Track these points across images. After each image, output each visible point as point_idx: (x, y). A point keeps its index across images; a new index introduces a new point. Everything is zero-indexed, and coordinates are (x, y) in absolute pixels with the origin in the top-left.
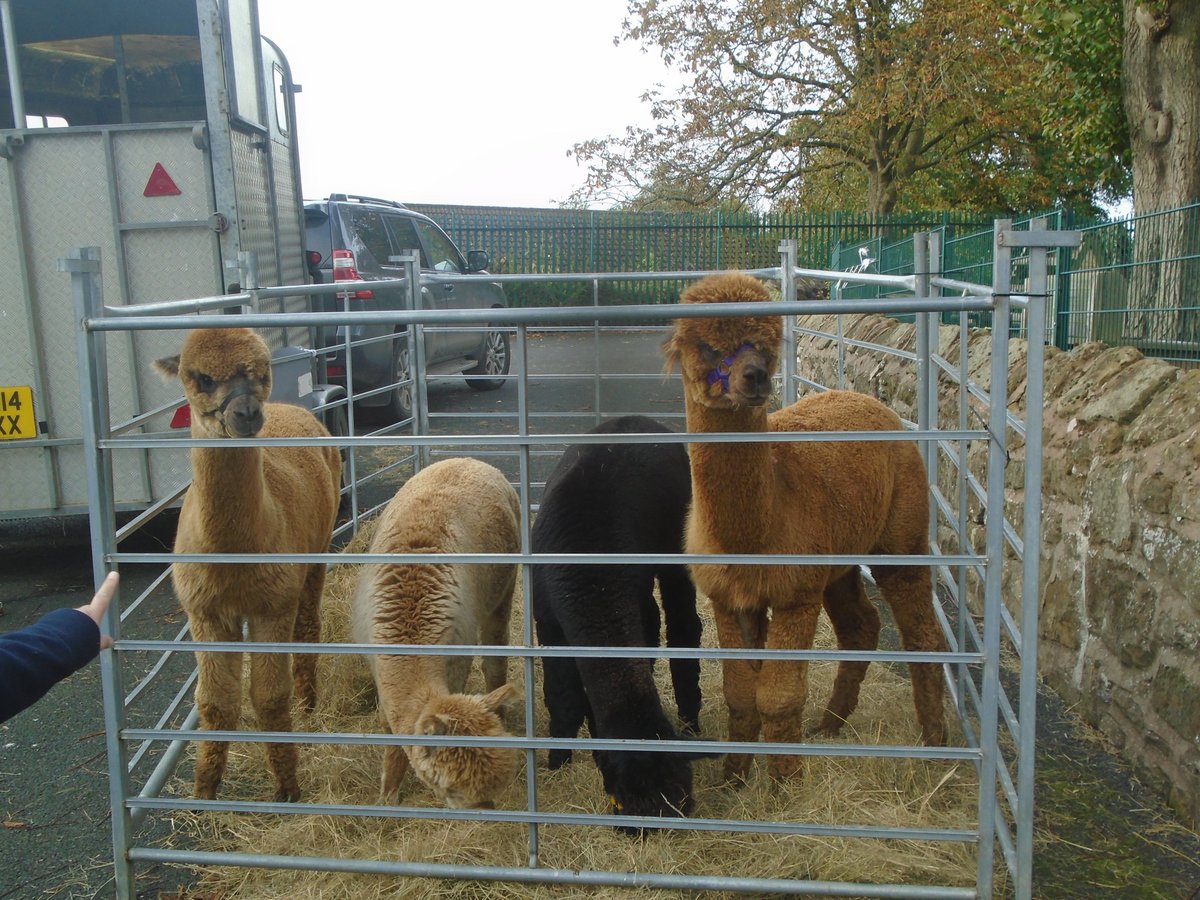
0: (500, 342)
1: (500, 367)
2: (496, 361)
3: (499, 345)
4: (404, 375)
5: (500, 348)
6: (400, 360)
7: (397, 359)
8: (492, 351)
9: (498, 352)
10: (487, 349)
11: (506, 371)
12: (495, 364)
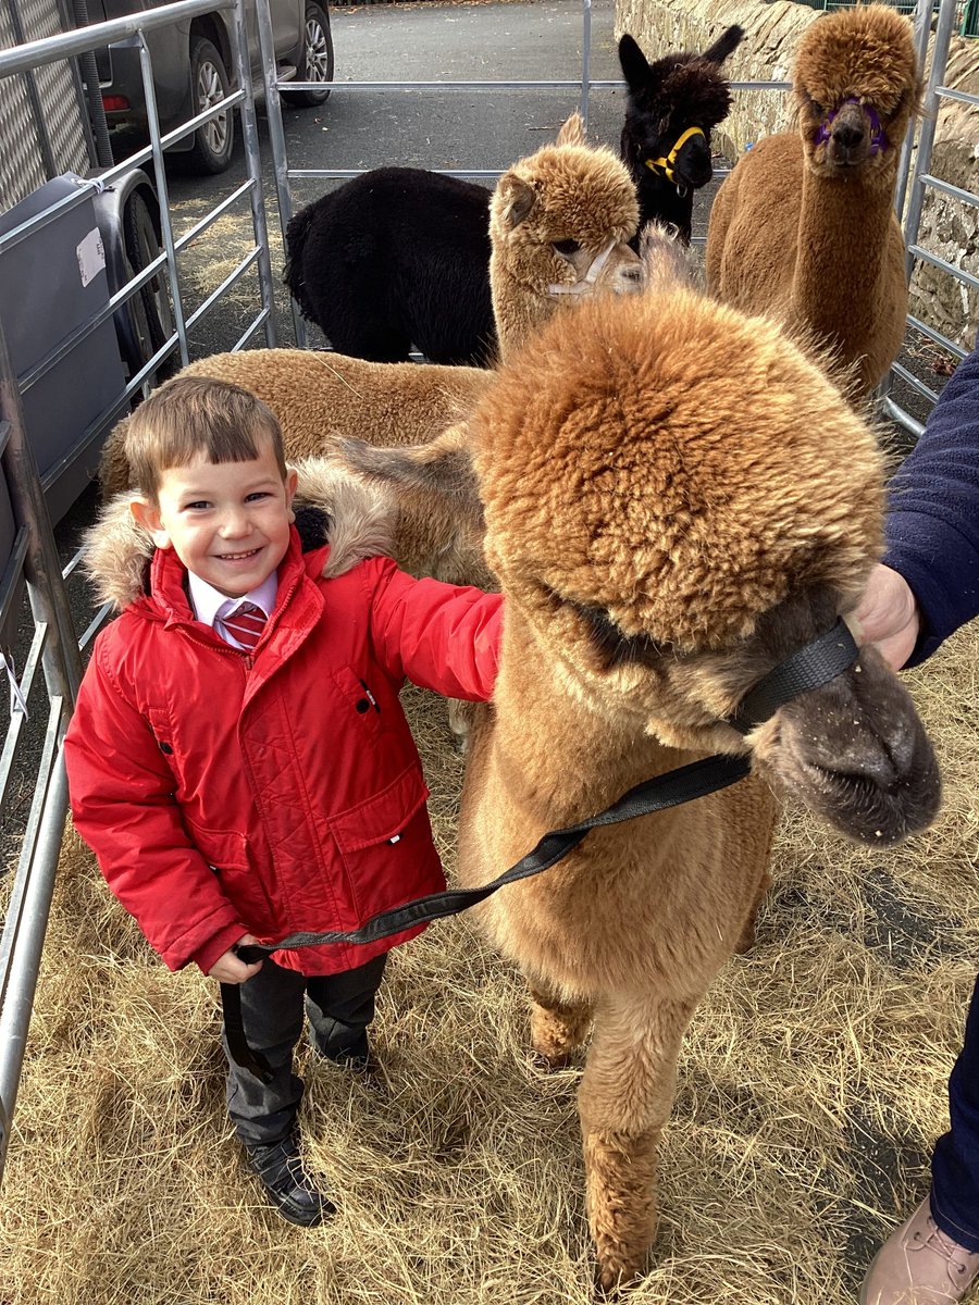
0: (320, 37)
1: (322, 74)
2: (317, 65)
3: (319, 41)
4: (208, 101)
5: (320, 45)
6: (201, 80)
7: (196, 79)
8: (311, 49)
9: (318, 51)
10: (305, 48)
11: (330, 78)
12: (315, 68)
